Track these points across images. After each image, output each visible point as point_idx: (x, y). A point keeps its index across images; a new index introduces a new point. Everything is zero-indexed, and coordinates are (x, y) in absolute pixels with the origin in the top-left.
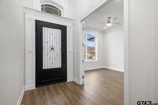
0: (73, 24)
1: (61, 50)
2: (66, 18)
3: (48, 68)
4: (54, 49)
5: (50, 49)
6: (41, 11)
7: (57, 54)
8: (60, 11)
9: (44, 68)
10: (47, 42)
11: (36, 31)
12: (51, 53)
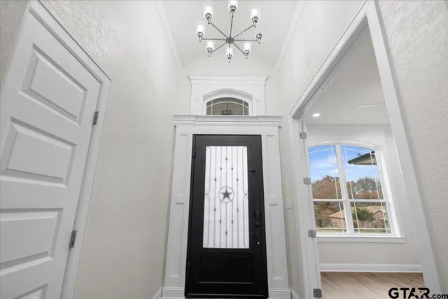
0: (280, 127)
1: (247, 197)
2: (257, 117)
3: (214, 245)
4: (231, 196)
5: (222, 196)
6: (205, 114)
7: (238, 210)
8: (247, 104)
9: (205, 246)
10: (215, 180)
11: (194, 157)
12: (223, 205)
